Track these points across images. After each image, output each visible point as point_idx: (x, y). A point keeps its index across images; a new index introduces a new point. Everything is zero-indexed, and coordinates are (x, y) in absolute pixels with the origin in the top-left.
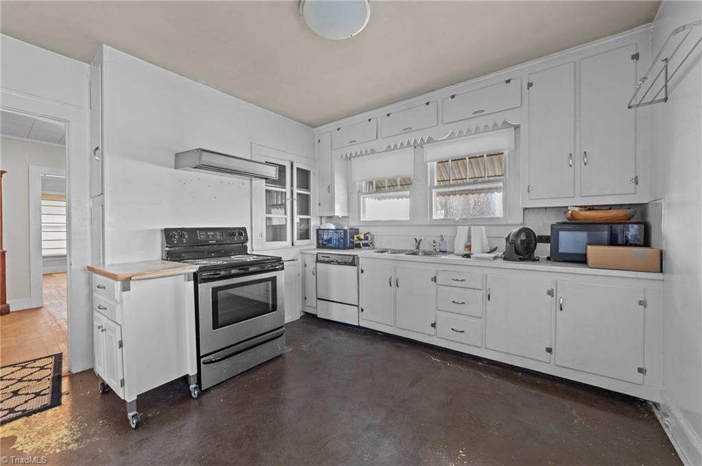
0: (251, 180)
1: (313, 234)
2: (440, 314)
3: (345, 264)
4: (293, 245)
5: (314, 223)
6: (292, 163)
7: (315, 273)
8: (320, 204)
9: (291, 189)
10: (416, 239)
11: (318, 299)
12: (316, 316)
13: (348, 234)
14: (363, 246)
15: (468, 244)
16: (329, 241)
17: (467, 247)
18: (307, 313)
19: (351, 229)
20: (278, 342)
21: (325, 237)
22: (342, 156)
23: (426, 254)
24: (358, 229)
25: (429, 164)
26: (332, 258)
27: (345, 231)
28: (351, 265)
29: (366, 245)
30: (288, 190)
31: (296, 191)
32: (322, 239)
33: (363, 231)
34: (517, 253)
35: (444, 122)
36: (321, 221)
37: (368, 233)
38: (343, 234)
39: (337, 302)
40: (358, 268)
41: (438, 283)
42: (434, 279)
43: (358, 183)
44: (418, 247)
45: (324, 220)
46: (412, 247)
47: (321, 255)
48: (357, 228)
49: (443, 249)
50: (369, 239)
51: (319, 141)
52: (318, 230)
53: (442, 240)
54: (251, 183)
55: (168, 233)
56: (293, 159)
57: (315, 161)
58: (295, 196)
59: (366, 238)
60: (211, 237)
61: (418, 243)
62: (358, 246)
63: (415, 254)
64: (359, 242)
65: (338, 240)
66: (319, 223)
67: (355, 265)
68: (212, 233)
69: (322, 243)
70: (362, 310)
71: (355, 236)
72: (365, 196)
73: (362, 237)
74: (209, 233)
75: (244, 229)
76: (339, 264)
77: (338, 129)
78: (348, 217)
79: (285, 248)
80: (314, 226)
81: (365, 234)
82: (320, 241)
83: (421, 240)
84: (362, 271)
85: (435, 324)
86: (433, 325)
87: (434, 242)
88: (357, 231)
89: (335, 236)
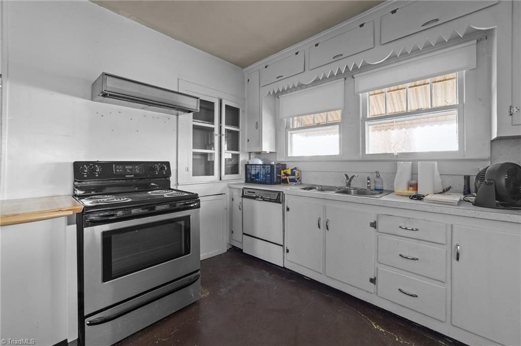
0: (177, 115)
1: (241, 169)
2: (381, 268)
3: (270, 200)
4: (221, 179)
5: (243, 158)
6: (221, 100)
7: (241, 208)
8: (248, 140)
9: (220, 125)
10: (346, 175)
11: (244, 234)
12: (242, 250)
13: (275, 169)
14: (290, 182)
15: (414, 182)
16: (257, 175)
17: (410, 185)
18: (233, 247)
19: (278, 164)
20: (191, 289)
21: (253, 172)
22: (269, 93)
23: (361, 192)
24: (285, 165)
25: (361, 95)
26: (257, 193)
27: (272, 166)
28: (276, 202)
29: (292, 180)
30: (216, 126)
31: (224, 127)
32: (251, 174)
33: (290, 166)
34: (498, 197)
35: (382, 43)
36: (250, 155)
37: (295, 168)
38: (269, 169)
39: (262, 239)
40: (284, 206)
41: (380, 231)
42: (374, 225)
43: (285, 120)
44: (349, 184)
45: (252, 156)
46: (342, 184)
47: (247, 190)
48: (284, 163)
49: (379, 186)
50: (296, 174)
51: (249, 80)
52: (246, 165)
53: (378, 177)
54: (178, 118)
55: (78, 167)
56: (221, 97)
57: (245, 99)
58: (223, 132)
59: (293, 174)
60: (128, 171)
61: (349, 180)
62: (285, 182)
63: (346, 192)
64: (286, 177)
65: (265, 176)
66: (247, 158)
67: (280, 203)
68: (131, 167)
69: (251, 178)
70: (288, 251)
71: (282, 172)
72: (292, 132)
73: (289, 172)
74: (126, 167)
75: (168, 164)
76: (264, 200)
77: (266, 67)
78: (276, 152)
79: (212, 182)
80: (242, 161)
81: (292, 170)
82: (249, 176)
83: (353, 177)
84: (288, 209)
85: (375, 279)
86: (373, 281)
87: (369, 180)
88: (284, 167)
89: (262, 172)
